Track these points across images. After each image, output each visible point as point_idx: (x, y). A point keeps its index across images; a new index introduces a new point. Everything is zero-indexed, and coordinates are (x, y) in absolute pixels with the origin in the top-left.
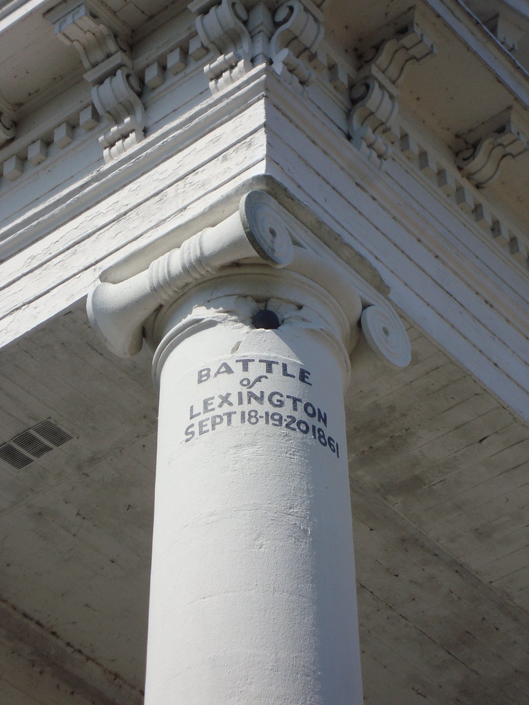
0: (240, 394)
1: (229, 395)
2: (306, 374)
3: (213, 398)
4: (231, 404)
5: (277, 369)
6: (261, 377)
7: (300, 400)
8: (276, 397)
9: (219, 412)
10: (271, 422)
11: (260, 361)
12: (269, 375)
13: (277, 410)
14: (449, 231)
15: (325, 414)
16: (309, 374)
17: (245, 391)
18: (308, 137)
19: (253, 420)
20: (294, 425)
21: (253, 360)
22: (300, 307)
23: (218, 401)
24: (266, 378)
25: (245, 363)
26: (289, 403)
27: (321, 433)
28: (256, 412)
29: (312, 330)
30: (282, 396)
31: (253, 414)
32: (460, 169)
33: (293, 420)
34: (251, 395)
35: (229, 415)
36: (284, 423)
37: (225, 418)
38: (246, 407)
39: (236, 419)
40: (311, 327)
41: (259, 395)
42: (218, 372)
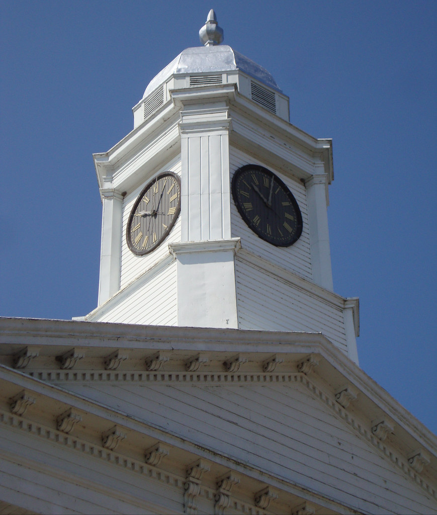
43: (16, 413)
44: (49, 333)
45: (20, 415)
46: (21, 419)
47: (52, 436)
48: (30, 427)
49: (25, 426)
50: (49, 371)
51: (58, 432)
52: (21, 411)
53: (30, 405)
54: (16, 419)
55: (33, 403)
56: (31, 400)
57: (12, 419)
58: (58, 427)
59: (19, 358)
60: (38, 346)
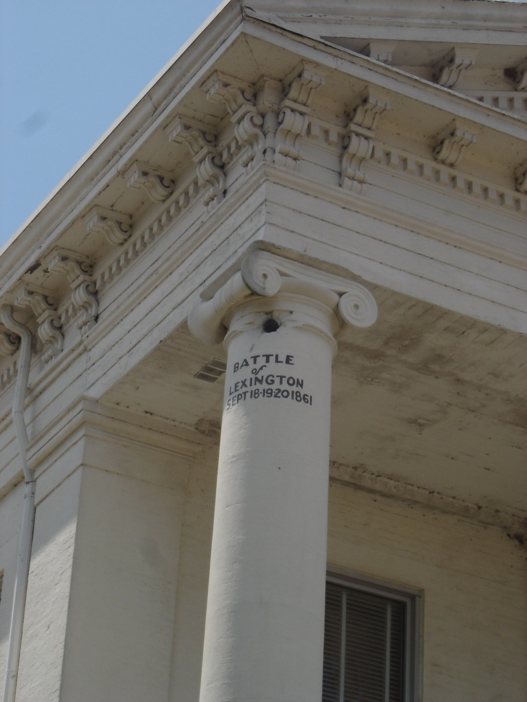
0: (251, 379)
1: (246, 380)
2: (291, 358)
3: (238, 383)
4: (246, 386)
5: (272, 359)
6: (262, 367)
7: (285, 377)
8: (271, 378)
9: (241, 391)
10: (266, 395)
11: (263, 356)
12: (266, 364)
13: (270, 387)
14: (429, 205)
15: (302, 381)
16: (292, 357)
17: (253, 376)
18: (302, 192)
19: (257, 395)
20: (280, 395)
21: (259, 356)
22: (291, 312)
23: (241, 384)
24: (265, 366)
25: (255, 358)
26: (277, 380)
27: (298, 394)
28: (258, 390)
29: (297, 327)
30: (273, 377)
31: (257, 391)
32: (436, 159)
33: (279, 390)
34: (257, 379)
35: (245, 393)
36: (274, 394)
37: (243, 395)
38: (254, 388)
39: (248, 395)
40: (298, 325)
41: (261, 379)
42: (242, 366)
43: (443, 162)
44: (489, 24)
45: (452, 165)
46: (453, 172)
47: (509, 201)
48: (470, 186)
49: (461, 183)
50: (496, 94)
51: (518, 195)
52: (451, 159)
53: (467, 146)
54: (445, 171)
55: (471, 142)
56: (468, 137)
57: (437, 172)
58: (519, 187)
59: (441, 70)
60: (473, 46)
